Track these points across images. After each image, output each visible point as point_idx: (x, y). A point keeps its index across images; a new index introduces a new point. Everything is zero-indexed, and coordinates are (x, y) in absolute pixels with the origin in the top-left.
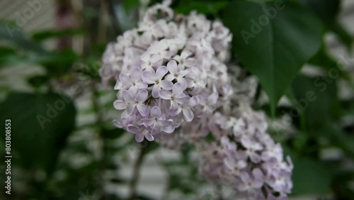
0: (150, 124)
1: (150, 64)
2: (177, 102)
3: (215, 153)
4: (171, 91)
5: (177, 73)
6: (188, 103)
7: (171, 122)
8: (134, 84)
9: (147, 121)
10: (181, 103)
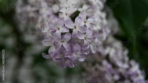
0: (72, 57)
1: (66, 15)
2: (88, 40)
3: (96, 69)
4: (85, 33)
5: (86, 20)
6: (94, 41)
7: (86, 54)
8: (59, 29)
9: (71, 55)
10: (90, 41)
